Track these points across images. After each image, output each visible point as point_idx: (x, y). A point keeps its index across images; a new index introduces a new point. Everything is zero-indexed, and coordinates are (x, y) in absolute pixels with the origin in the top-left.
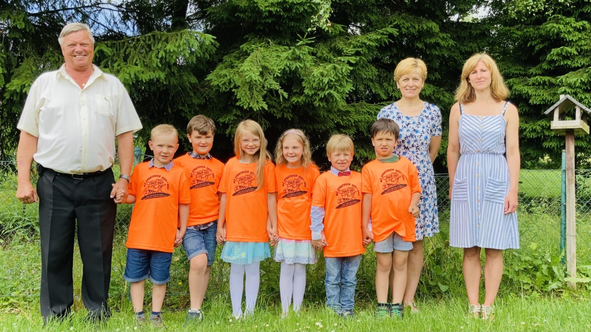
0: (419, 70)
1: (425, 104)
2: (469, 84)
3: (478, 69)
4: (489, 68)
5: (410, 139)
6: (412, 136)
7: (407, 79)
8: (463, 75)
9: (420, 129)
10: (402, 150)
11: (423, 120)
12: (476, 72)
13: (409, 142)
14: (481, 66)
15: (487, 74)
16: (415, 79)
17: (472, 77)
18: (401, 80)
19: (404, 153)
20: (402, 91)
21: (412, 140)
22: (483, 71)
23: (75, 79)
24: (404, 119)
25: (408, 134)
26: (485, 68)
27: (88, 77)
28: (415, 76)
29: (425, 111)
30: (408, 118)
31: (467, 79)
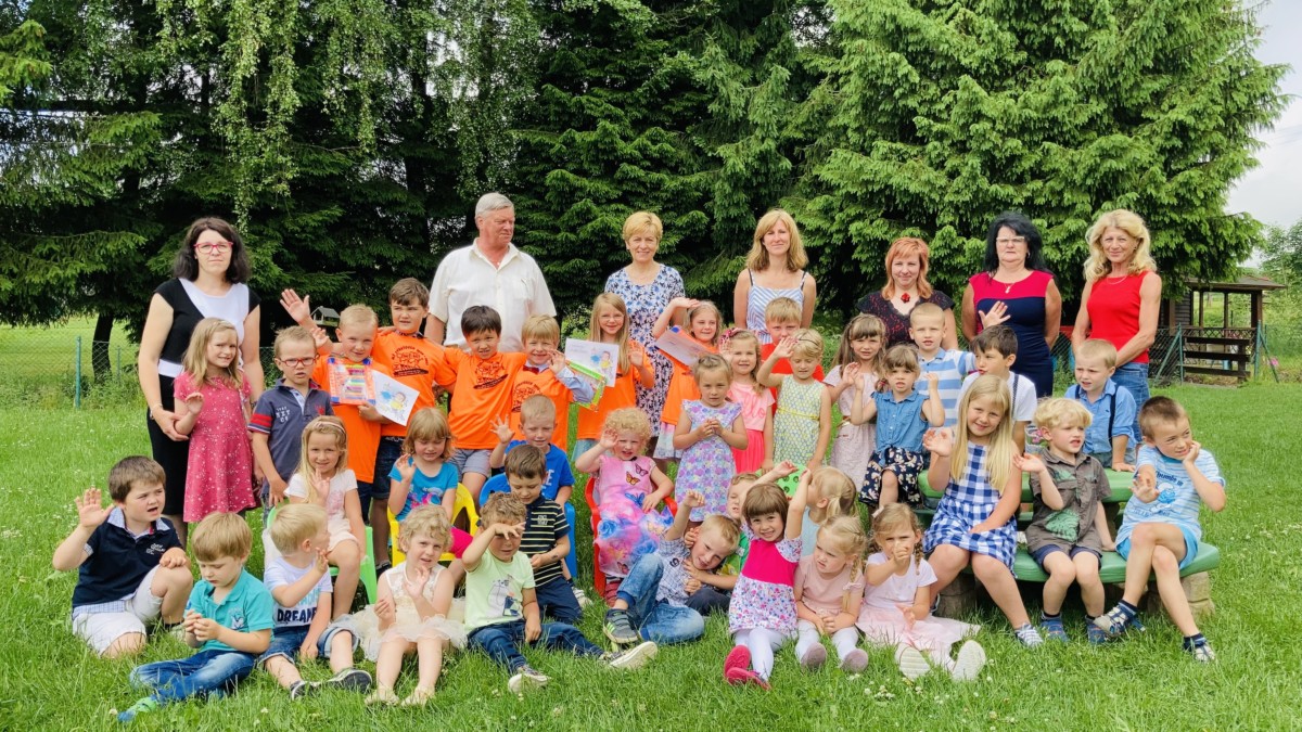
0: (652, 228)
1: (661, 266)
2: (764, 247)
3: (776, 229)
4: (789, 229)
5: (642, 313)
6: (643, 309)
7: (639, 240)
8: (757, 235)
9: (654, 301)
10: (633, 326)
11: (657, 289)
12: (772, 233)
13: (640, 318)
14: (780, 226)
15: (785, 236)
16: (648, 240)
17: (768, 238)
18: (631, 240)
19: (636, 331)
20: (633, 254)
21: (644, 315)
22: (781, 232)
23: (489, 257)
24: (634, 289)
25: (639, 308)
26: (784, 229)
27: (502, 255)
28: (648, 235)
29: (660, 277)
30: (638, 287)
31: (762, 240)
